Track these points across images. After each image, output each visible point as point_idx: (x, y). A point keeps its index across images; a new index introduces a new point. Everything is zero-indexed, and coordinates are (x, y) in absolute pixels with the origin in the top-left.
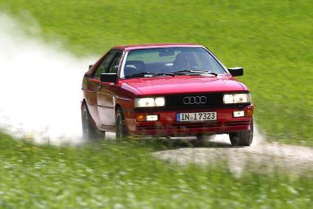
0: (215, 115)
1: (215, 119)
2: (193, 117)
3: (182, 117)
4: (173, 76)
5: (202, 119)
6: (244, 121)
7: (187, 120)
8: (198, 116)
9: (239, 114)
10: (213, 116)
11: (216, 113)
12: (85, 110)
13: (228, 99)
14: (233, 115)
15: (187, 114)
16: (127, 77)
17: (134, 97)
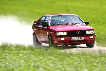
0: (84, 38)
1: (84, 39)
2: (76, 39)
3: (73, 39)
4: (67, 25)
5: (79, 39)
6: (93, 40)
7: (74, 40)
8: (78, 38)
9: (91, 37)
10: (83, 38)
11: (84, 37)
12: (35, 36)
13: (87, 32)
14: (89, 38)
15: (74, 38)
16: (51, 25)
17: (56, 32)
